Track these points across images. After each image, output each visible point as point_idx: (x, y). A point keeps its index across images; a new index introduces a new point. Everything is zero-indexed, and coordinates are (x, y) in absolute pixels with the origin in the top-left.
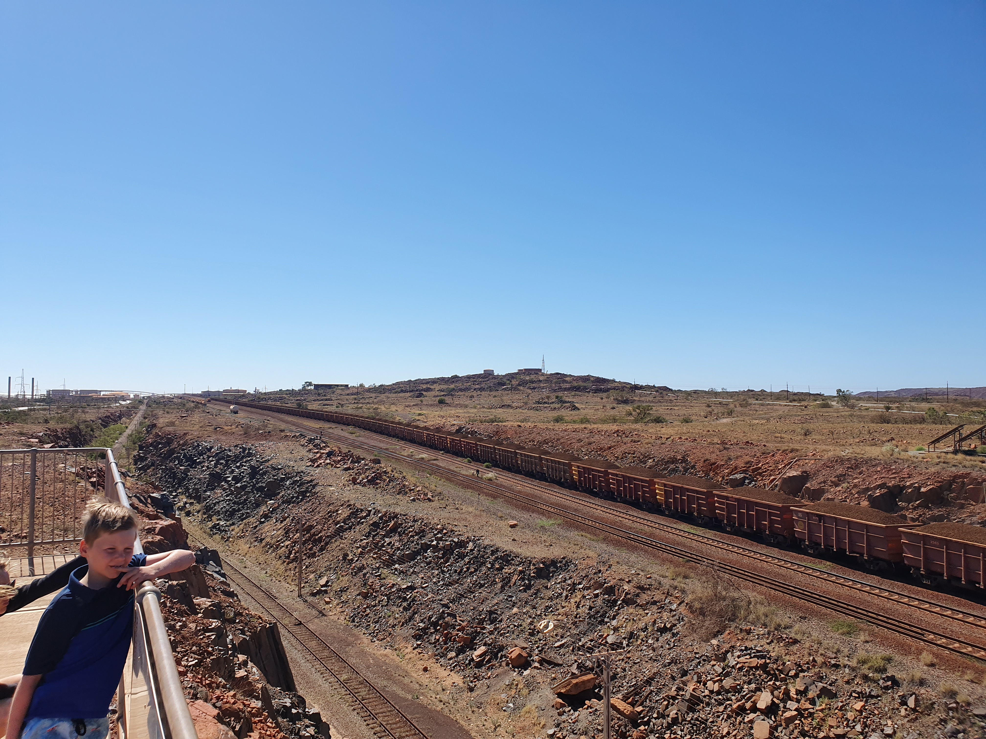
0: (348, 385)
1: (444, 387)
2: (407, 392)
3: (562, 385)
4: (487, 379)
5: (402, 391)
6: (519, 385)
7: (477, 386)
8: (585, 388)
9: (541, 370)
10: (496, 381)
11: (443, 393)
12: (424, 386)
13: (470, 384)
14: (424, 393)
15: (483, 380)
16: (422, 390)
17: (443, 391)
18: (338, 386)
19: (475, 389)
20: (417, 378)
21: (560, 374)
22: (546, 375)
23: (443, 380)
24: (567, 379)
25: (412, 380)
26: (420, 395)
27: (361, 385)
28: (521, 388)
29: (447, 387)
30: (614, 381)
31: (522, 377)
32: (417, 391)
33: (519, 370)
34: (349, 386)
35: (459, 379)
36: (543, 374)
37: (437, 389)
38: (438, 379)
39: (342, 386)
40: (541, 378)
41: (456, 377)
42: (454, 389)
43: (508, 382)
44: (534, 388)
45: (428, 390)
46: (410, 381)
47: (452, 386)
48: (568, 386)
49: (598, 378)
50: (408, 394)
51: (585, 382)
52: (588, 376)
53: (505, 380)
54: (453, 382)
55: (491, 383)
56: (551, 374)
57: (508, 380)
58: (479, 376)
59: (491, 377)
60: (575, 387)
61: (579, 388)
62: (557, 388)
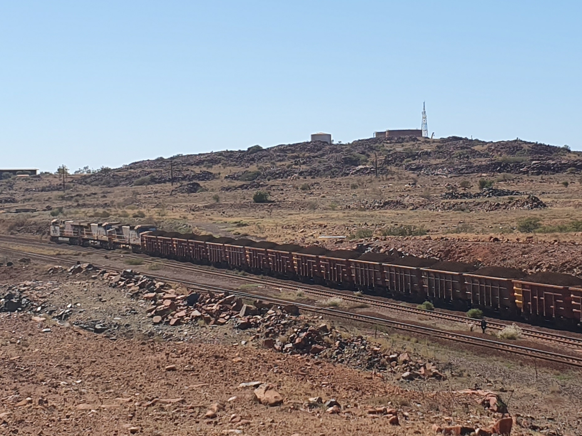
0: (34, 171)
1: (238, 170)
2: (164, 182)
3: (472, 160)
4: (321, 152)
5: (153, 181)
6: (387, 162)
7: (304, 167)
8: (518, 166)
9: (420, 131)
10: (340, 156)
11: (238, 183)
12: (197, 170)
13: (288, 163)
14: (201, 183)
15: (312, 154)
16: (194, 177)
17: (236, 179)
18: (14, 172)
19: (301, 174)
20: (175, 154)
21: (461, 139)
22: (434, 141)
23: (230, 156)
24: (476, 148)
25: (166, 157)
26: (194, 188)
27: (62, 171)
28: (393, 168)
29: (242, 169)
30: (567, 150)
31: (387, 147)
32: (184, 178)
33: (378, 134)
34: (38, 173)
35: (265, 153)
36: (427, 141)
37: (223, 175)
38: (220, 154)
39: (23, 172)
40: (426, 148)
41: (257, 149)
42: (258, 174)
43: (363, 157)
44: (419, 168)
45: (207, 176)
46: (162, 159)
47: (253, 168)
48: (484, 161)
49: (536, 145)
50: (169, 186)
51: (513, 153)
52: (515, 141)
53: (356, 153)
54: (253, 159)
55: (330, 160)
56: (443, 140)
57: (363, 153)
58: (303, 146)
59: (327, 147)
60: (499, 164)
61: (507, 165)
62: (464, 166)
